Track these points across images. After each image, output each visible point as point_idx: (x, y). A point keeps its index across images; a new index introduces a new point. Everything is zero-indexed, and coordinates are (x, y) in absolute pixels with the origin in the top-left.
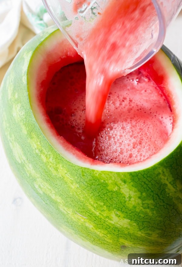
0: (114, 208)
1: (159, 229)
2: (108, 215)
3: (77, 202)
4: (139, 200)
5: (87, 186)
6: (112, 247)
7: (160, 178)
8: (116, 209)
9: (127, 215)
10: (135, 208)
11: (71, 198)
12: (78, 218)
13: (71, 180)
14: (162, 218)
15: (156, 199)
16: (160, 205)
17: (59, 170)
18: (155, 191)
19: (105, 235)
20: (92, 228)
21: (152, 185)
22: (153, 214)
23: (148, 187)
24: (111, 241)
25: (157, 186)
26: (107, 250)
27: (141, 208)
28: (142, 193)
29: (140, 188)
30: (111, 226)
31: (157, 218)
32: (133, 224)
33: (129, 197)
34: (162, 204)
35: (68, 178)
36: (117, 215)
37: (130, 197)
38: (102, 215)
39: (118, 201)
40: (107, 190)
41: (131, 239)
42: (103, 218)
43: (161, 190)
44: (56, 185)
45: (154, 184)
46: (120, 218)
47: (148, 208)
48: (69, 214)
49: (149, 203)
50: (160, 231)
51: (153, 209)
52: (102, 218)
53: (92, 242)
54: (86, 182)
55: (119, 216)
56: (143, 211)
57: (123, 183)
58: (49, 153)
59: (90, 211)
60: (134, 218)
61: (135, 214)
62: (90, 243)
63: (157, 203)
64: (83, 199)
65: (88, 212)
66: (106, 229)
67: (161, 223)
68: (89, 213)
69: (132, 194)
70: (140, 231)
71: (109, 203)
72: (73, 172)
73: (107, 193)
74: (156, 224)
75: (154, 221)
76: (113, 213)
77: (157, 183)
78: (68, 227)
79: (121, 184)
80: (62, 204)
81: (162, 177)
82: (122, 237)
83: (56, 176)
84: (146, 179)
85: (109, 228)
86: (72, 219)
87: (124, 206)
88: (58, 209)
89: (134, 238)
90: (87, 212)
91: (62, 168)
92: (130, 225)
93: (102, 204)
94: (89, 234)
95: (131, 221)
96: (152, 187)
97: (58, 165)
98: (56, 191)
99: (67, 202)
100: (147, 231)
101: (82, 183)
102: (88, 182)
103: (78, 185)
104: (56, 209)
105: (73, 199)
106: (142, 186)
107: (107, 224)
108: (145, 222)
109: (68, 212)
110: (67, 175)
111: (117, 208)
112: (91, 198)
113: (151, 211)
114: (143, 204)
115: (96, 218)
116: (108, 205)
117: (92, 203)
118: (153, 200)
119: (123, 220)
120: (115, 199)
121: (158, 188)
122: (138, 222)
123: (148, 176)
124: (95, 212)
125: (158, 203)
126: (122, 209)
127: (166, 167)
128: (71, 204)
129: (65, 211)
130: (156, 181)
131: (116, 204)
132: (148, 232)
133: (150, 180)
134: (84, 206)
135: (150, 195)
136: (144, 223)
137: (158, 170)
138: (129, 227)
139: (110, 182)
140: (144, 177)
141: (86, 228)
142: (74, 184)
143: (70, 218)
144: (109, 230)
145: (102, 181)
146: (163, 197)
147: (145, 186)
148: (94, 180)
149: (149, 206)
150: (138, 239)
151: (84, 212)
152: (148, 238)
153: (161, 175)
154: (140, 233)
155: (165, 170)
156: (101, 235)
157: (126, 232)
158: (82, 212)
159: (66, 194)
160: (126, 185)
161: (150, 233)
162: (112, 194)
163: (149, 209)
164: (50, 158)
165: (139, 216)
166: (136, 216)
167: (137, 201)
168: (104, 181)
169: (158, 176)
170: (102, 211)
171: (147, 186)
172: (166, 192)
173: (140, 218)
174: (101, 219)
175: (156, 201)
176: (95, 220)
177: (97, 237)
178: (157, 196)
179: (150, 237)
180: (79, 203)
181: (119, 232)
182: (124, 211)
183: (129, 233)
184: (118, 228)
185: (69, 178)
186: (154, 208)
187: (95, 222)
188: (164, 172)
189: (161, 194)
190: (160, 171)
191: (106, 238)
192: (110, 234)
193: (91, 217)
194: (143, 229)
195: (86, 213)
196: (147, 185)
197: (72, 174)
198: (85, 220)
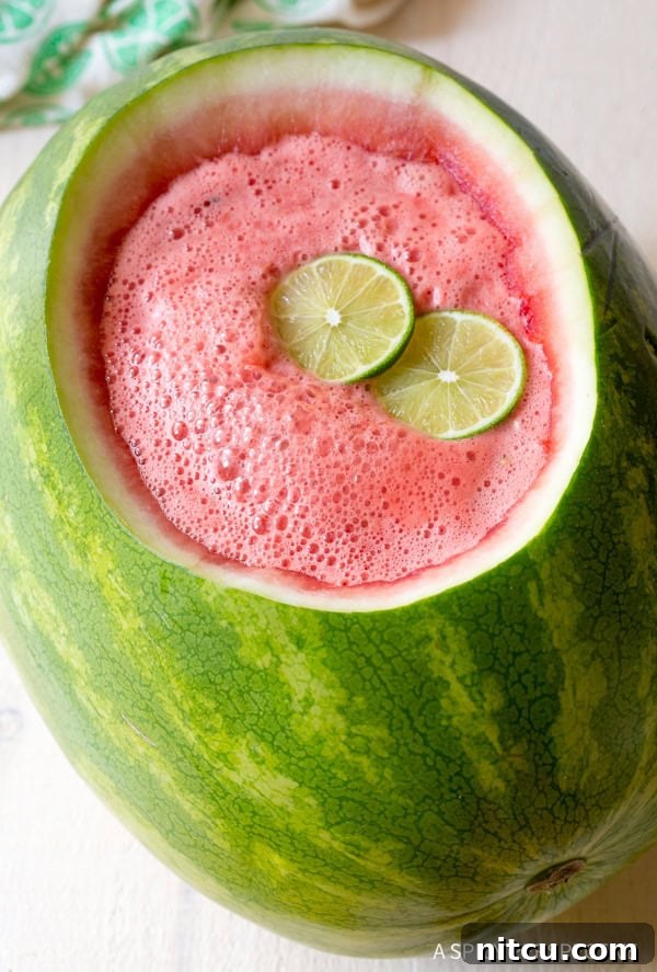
0: (249, 730)
1: (399, 839)
2: (225, 751)
3: (132, 683)
4: (340, 718)
5: (172, 632)
6: (230, 869)
7: (428, 655)
8: (255, 732)
9: (291, 764)
10: (320, 742)
11: (113, 661)
12: (126, 740)
13: (123, 598)
14: (411, 798)
15: (401, 729)
16: (411, 752)
17: (89, 556)
18: (401, 697)
19: (209, 817)
20: (170, 786)
21: (394, 673)
22: (382, 777)
23: (379, 677)
24: (226, 846)
25: (409, 681)
26: (212, 872)
27: (343, 748)
28: (352, 695)
29: (347, 675)
30: (232, 792)
31: (394, 796)
32: (306, 800)
33: (306, 699)
34: (419, 749)
35: (115, 588)
36: (254, 754)
37: (308, 702)
38: (206, 744)
39: (266, 705)
40: (235, 658)
41: (295, 851)
42: (206, 756)
43: (423, 700)
44: (76, 605)
45: (400, 672)
46: (263, 767)
47: (368, 752)
48: (102, 717)
49: (371, 735)
50: (401, 846)
51: (383, 759)
52: (202, 756)
53: (167, 833)
54: (170, 616)
55: (263, 762)
56: (345, 761)
57: (292, 647)
58: (70, 488)
59: (167, 722)
60: (311, 780)
61: (319, 767)
62: (159, 836)
63: (402, 742)
64: (149, 676)
65: (162, 723)
66: (213, 799)
67: (405, 817)
68: (164, 728)
69: (319, 691)
70: (328, 830)
71: (236, 708)
72: (132, 572)
73: (231, 669)
74: (386, 817)
75: (382, 803)
76: (244, 746)
77: (412, 669)
78: (98, 764)
79: (284, 647)
80: (84, 675)
81: (437, 653)
82: (262, 836)
83: (78, 573)
84: (377, 646)
85: (223, 798)
86: (108, 738)
87: (283, 729)
88: (70, 693)
89: (303, 851)
90: (157, 722)
91: (99, 550)
92: (296, 800)
93: (211, 705)
94: (158, 805)
95: (300, 786)
96: (391, 681)
97: (90, 538)
98: (73, 627)
99: (100, 675)
100: (353, 833)
101: (156, 618)
102: (175, 618)
103: (140, 622)
104: (66, 693)
105: (121, 667)
106: (358, 670)
107: (219, 779)
108: (348, 799)
109: (101, 712)
110: (113, 580)
111: (259, 732)
112: (177, 675)
113: (377, 767)
114: (350, 735)
115: (183, 752)
116: (231, 712)
117: (178, 694)
118: (390, 727)
119: (275, 777)
120: (257, 697)
121: (413, 690)
122: (326, 796)
123: (386, 638)
124: (185, 730)
125: (406, 744)
126: (274, 737)
127: (455, 621)
128: (110, 684)
129: (90, 707)
130: (409, 662)
131: (258, 715)
132: (357, 838)
133: (388, 654)
134: (150, 700)
135: (382, 708)
136: (344, 803)
137: (424, 624)
138: (291, 808)
139: (248, 632)
140: (370, 641)
141: (151, 778)
142: (131, 614)
143: (103, 735)
144: (221, 802)
145: (224, 623)
146: (425, 725)
147: (367, 672)
148: (197, 613)
149: (370, 745)
150: (317, 857)
151: (148, 722)
152: (353, 860)
153: (433, 644)
154: (325, 835)
155: (450, 630)
156: (196, 816)
157: (279, 824)
158: (141, 720)
159: (99, 645)
160: (302, 656)
161: (364, 843)
162: (248, 678)
163: (369, 757)
164: (69, 505)
165: (329, 774)
166: (318, 771)
167: (329, 717)
168: (231, 624)
169: (421, 648)
170: (206, 730)
171: (375, 672)
172: (439, 708)
173: (332, 781)
174: (199, 757)
175: (397, 734)
176: (181, 760)
177: (181, 820)
178: (403, 716)
179: (364, 858)
180: (136, 685)
181: (256, 819)
182: (279, 748)
183: (288, 830)
184: (254, 802)
185: (119, 589)
186: (389, 758)
187: (179, 763)
188: (444, 638)
189: (420, 714)
190: (433, 631)
191: (210, 828)
192: (225, 817)
193: (168, 743)
194: (338, 824)
195: (154, 727)
196: (376, 669)
197: (128, 579)
198: (148, 749)
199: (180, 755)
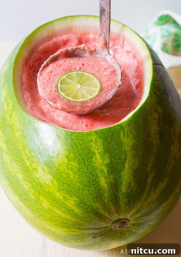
0: (42, 162)
1: (77, 197)
2: (36, 168)
3: (16, 151)
4: (66, 159)
5: (28, 135)
6: (33, 206)
7: (91, 145)
9: (52, 171)
10: (60, 166)
12: (13, 168)
13: (18, 127)
14: (82, 185)
15: (81, 164)
16: (83, 171)
17: (12, 118)
18: (83, 155)
19: (30, 189)
20: (21, 180)
21: (82, 148)
22: (75, 177)
23: (78, 149)
24: (33, 198)
25: (86, 151)
27: (65, 168)
28: (70, 153)
29: (70, 148)
30: (36, 180)
31: (77, 183)
32: (54, 182)
33: (58, 154)
34: (85, 171)
36: (43, 169)
38: (31, 166)
39: (48, 155)
41: (50, 199)
42: (31, 170)
43: (88, 157)
44: (6, 132)
45: (83, 149)
46: (45, 172)
47: (72, 170)
48: (8, 162)
49: (73, 165)
50: (78, 199)
51: (76, 172)
53: (19, 196)
54: (28, 131)
55: (45, 171)
56: (66, 172)
57: (57, 139)
58: (11, 101)
59: (23, 161)
60: (56, 176)
61: (59, 173)
62: (18, 198)
63: (81, 168)
64: (21, 148)
66: (31, 183)
67: (79, 190)
68: (22, 162)
69: (62, 151)
70: (59, 192)
71: (40, 156)
72: (21, 120)
74: (74, 190)
75: (74, 185)
76: (41, 166)
77: (87, 148)
78: (5, 178)
80: (6, 151)
81: (94, 145)
82: (42, 194)
83: (9, 123)
84: (79, 141)
85: (34, 182)
86: (9, 168)
87: (51, 162)
88: (2, 157)
89: (52, 198)
91: (15, 116)
92: (52, 182)
94: (18, 187)
95: (53, 178)
96: (81, 151)
97: (13, 113)
98: (5, 138)
99: (9, 150)
100: (65, 194)
101: (25, 132)
102: (30, 132)
103: (21, 133)
105: (14, 146)
106: (72, 147)
107: (34, 176)
108: (65, 183)
110: (16, 123)
111: (45, 162)
112: (27, 147)
113: (74, 174)
114: (68, 164)
115: (26, 169)
117: (27, 152)
118: (79, 163)
119: (47, 175)
120: (46, 153)
121: (86, 154)
122: (59, 181)
123: (81, 139)
124: (27, 162)
125: (82, 169)
126: (48, 164)
127: (100, 137)
128: (11, 152)
129: (6, 160)
130: (86, 146)
131: (45, 158)
132: (66, 195)
133: (81, 143)
134: (20, 155)
135: (77, 158)
136: (64, 184)
137: (92, 137)
138: (50, 185)
140: (77, 139)
141: (17, 178)
142: (19, 132)
144: (33, 183)
146: (88, 164)
147: (75, 147)
148: (35, 130)
149: (73, 168)
150: (55, 201)
151: (18, 161)
152: (64, 202)
153: (93, 142)
154: (58, 194)
155: (98, 139)
156: (27, 189)
157: (47, 190)
159: (10, 141)
160: (59, 142)
161: (68, 197)
163: (72, 171)
164: (10, 105)
165: (61, 175)
166: (58, 174)
167: (63, 159)
169: (90, 143)
170: (32, 162)
171: (77, 148)
172: (92, 160)
173: (62, 177)
174: (29, 170)
175: (80, 165)
176: (25, 171)
177: (23, 191)
178: (82, 161)
179: (67, 202)
181: (41, 188)
182: (49, 167)
183: (49, 192)
184: (41, 183)
185: (17, 125)
186: (77, 172)
187: (24, 173)
188: (96, 141)
189: (87, 161)
190: (94, 139)
191: (30, 192)
192: (34, 188)
193: (22, 167)
194: (62, 190)
195: (20, 163)
196: (77, 147)
197: (20, 122)
198: (17, 169)
199: (25, 170)
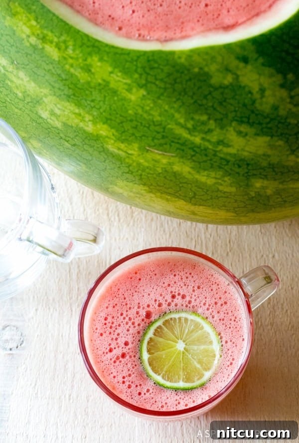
0: (232, 121)
2: (221, 138)
3: (148, 128)
4: (283, 91)
5: (165, 89)
6: (236, 201)
8: (237, 120)
9: (262, 128)
10: (276, 109)
11: (131, 121)
12: (153, 160)
13: (125, 84)
17: (93, 70)
19: (219, 179)
20: (189, 173)
23: (296, 59)
24: (233, 189)
26: (224, 208)
27: (289, 106)
28: (285, 75)
29: (279, 66)
30: (231, 159)
32: (277, 144)
33: (260, 89)
35: (118, 80)
36: (239, 133)
37: (262, 90)
38: (209, 141)
39: (239, 103)
40: (211, 86)
41: (276, 174)
42: (210, 147)
44: (93, 101)
46: (247, 137)
48: (131, 154)
52: (208, 148)
53: (191, 200)
54: (162, 80)
55: (246, 135)
56: (293, 113)
57: (242, 65)
58: (63, 38)
59: (179, 139)
60: (277, 131)
61: (279, 122)
62: (185, 203)
64: (159, 118)
65: (176, 141)
66: (220, 168)
68: (178, 143)
69: (266, 81)
70: (293, 154)
71: (220, 113)
72: (126, 66)
73: (210, 93)
76: (232, 131)
78: (132, 181)
79: (237, 67)
80: (112, 137)
82: (256, 175)
83: (88, 83)
84: (289, 42)
85: (225, 165)
86: (139, 164)
87: (253, 112)
88: (104, 151)
89: (281, 172)
90: (173, 142)
91: (99, 64)
92: (271, 147)
93: (204, 118)
94: (183, 187)
95: (272, 138)
97: (89, 60)
98: (95, 113)
99: (124, 132)
101: (153, 86)
102: (165, 80)
103: (143, 92)
104: (100, 152)
105: (138, 122)
106: (284, 60)
107: (222, 156)
109: (130, 152)
110: (115, 77)
111: (239, 119)
112: (178, 111)
114: (291, 97)
115: (194, 151)
116: (219, 116)
117: (182, 121)
119: (255, 139)
120: (232, 101)
122: (287, 136)
123: (291, 36)
124: (192, 138)
126: (249, 119)
128: (133, 134)
129: (121, 153)
131: (235, 111)
134: (164, 132)
138: (269, 152)
139: (213, 68)
140: (284, 41)
141: (175, 174)
142: (134, 90)
143: (135, 164)
144: (226, 167)
145: (196, 70)
147: (289, 59)
148: (177, 71)
150: (289, 171)
151: (166, 144)
154: (292, 158)
156: (210, 182)
157: (265, 164)
158: (161, 145)
159: (118, 116)
160: (249, 67)
162: (222, 93)
164: (66, 48)
165: (286, 124)
166: (280, 125)
167: (277, 93)
168: (201, 69)
170: (206, 132)
171: (293, 57)
173: (289, 127)
174: (206, 149)
176: (193, 156)
177: (200, 188)
180: (152, 128)
181: (250, 167)
182: (254, 123)
183: (270, 165)
184: (246, 159)
185: (121, 80)
187: (194, 158)
191: (221, 184)
192: (230, 175)
193: (183, 150)
195: (171, 146)
196: (293, 55)
197: (126, 72)
198: (170, 159)
199: (193, 153)
